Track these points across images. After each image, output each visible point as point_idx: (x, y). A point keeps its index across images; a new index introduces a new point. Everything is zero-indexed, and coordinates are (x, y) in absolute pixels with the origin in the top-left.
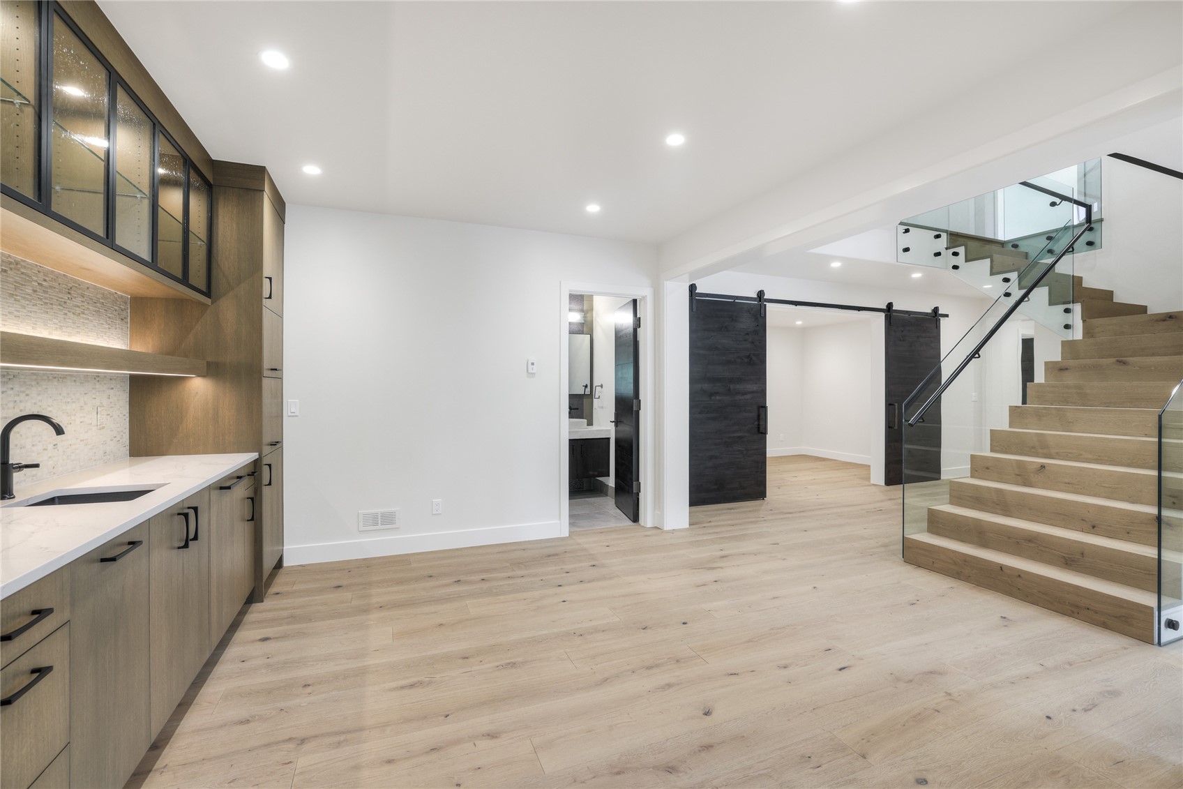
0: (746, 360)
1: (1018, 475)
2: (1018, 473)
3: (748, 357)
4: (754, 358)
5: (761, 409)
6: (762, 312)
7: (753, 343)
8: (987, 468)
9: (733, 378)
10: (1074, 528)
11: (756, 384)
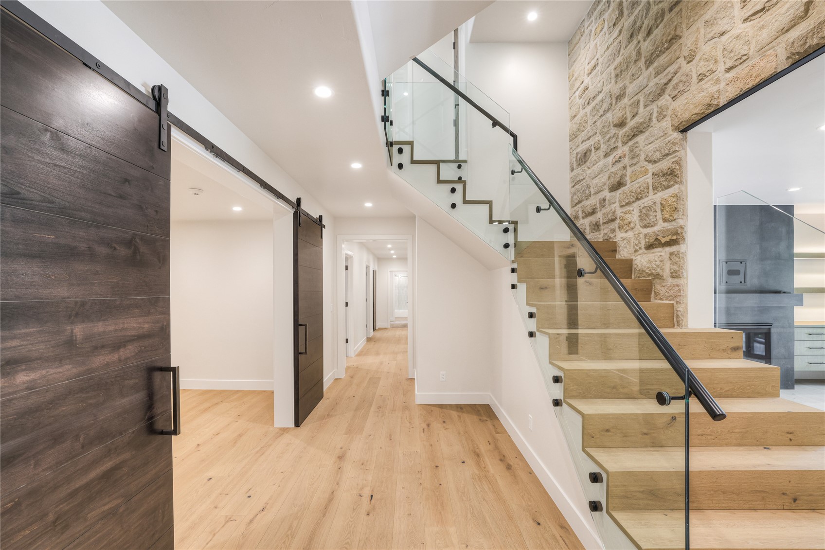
0: (123, 251)
1: (645, 434)
2: (645, 431)
3: (130, 243)
4: (143, 249)
5: (157, 376)
6: (164, 138)
7: (140, 208)
8: (608, 431)
9: (83, 304)
10: (775, 507)
11: (148, 314)
